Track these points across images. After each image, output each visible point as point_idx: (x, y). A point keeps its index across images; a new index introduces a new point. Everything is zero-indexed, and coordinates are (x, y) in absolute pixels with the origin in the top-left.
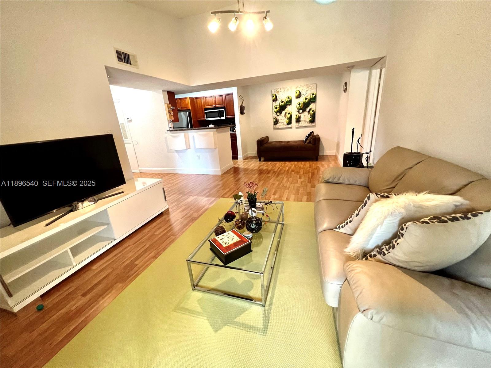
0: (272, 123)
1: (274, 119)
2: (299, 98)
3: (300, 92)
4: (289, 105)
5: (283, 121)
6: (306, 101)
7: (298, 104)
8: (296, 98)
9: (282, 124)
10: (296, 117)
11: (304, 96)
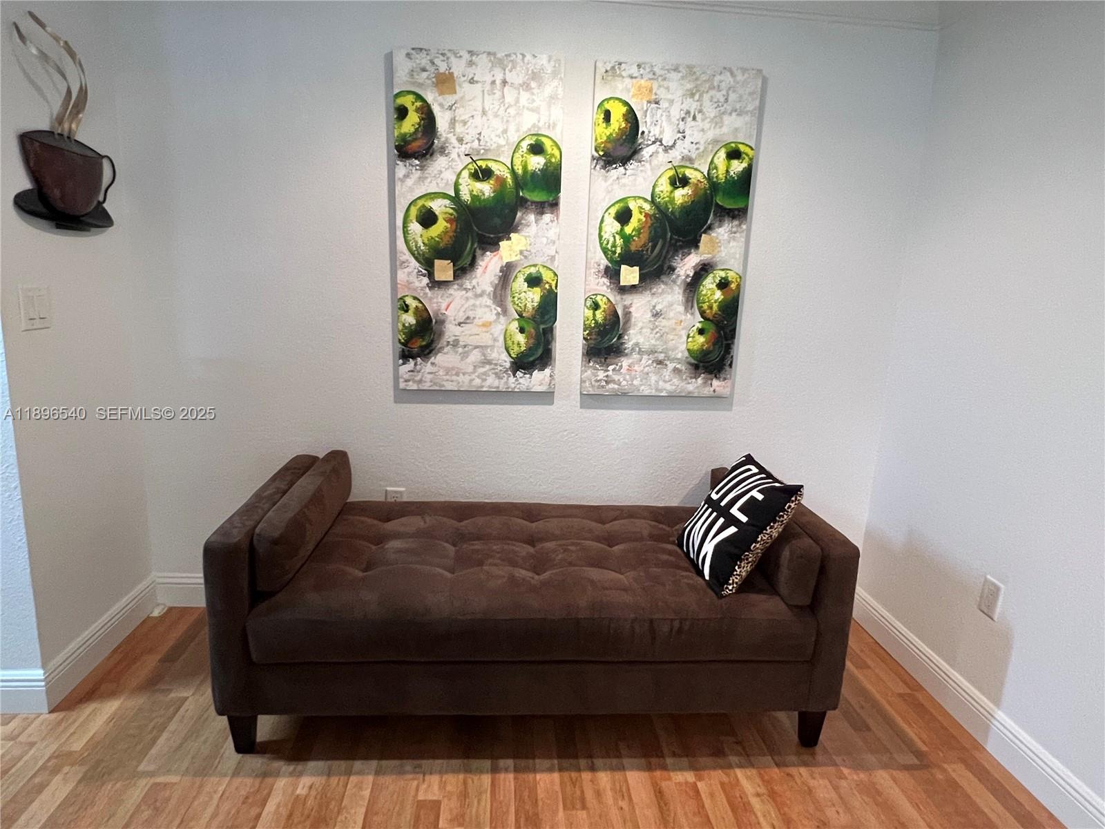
0: (386, 344)
1: (406, 308)
2: (625, 161)
3: (632, 118)
4: (541, 208)
5: (485, 339)
6: (672, 200)
7: (613, 211)
8: (602, 163)
9: (475, 356)
10: (589, 313)
11: (662, 157)
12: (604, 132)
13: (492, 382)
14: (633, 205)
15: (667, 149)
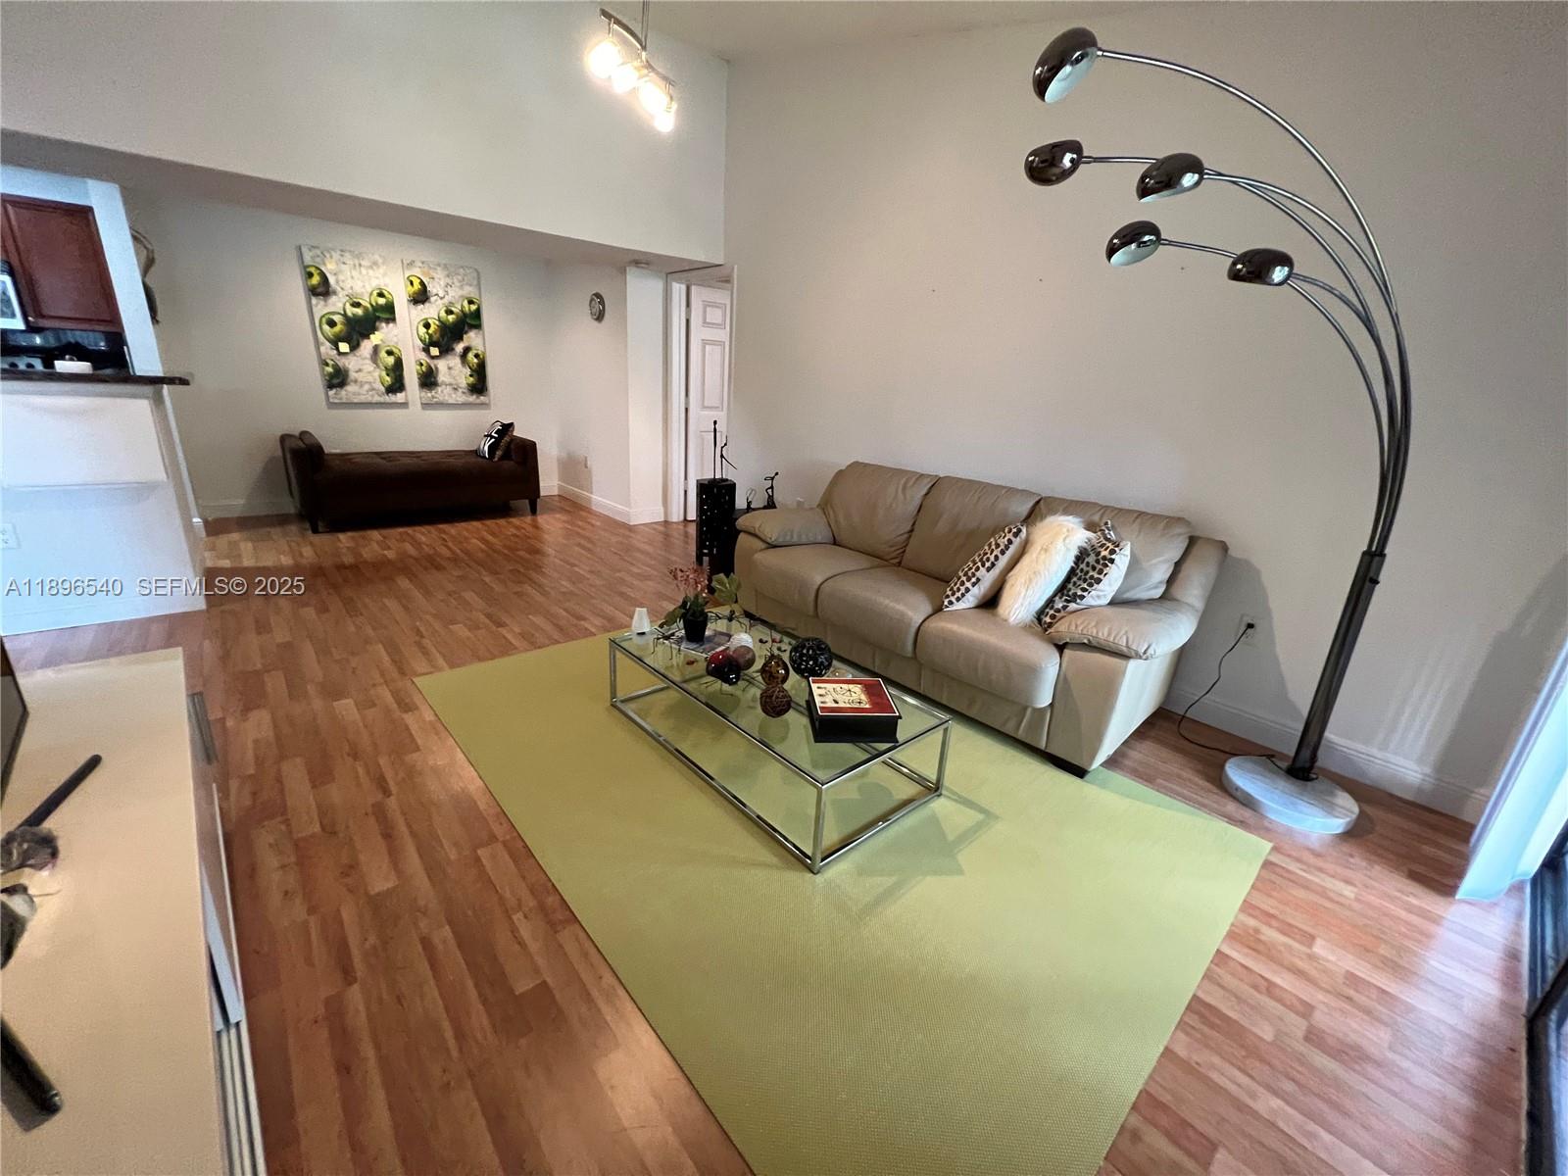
0: (317, 382)
1: (327, 365)
2: (423, 302)
3: (422, 283)
4: (387, 321)
5: (370, 379)
6: (447, 320)
7: (422, 323)
8: (413, 303)
9: (366, 387)
10: (419, 367)
11: (440, 302)
12: (412, 290)
13: (377, 399)
14: (430, 321)
15: (441, 298)
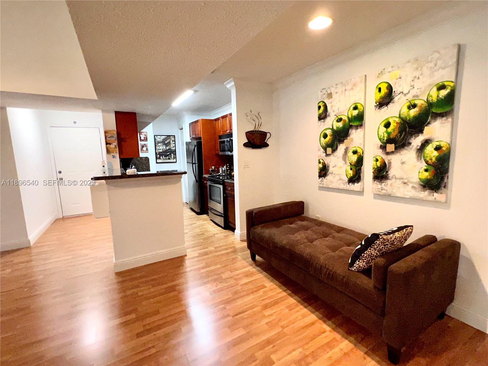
1: (320, 163)
2: (387, 104)
3: (390, 88)
4: (357, 127)
5: (340, 172)
6: (409, 115)
7: (383, 124)
8: (378, 107)
9: (338, 178)
10: (375, 163)
11: (404, 99)
12: (379, 96)
13: (342, 186)
14: (391, 120)
15: (405, 95)
